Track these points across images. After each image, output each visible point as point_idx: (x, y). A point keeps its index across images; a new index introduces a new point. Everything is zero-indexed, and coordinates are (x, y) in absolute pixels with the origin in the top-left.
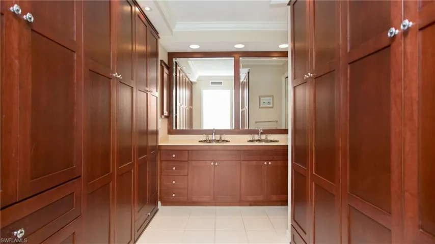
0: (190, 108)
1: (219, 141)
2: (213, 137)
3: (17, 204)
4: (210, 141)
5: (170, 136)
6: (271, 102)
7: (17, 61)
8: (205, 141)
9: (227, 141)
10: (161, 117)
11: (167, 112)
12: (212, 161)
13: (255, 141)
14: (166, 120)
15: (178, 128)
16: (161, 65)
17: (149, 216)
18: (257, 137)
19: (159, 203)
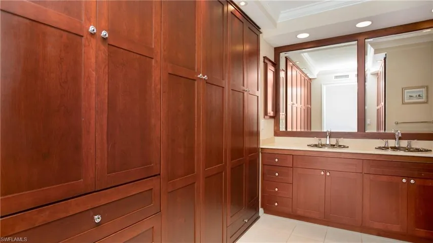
0: (308, 108)
1: (334, 145)
2: (327, 141)
3: (95, 193)
4: (323, 146)
5: (277, 138)
6: (424, 95)
7: (94, 73)
8: (316, 146)
9: (344, 147)
10: (264, 117)
11: (272, 112)
12: (323, 170)
13: (388, 148)
14: (272, 121)
15: (289, 129)
16: (264, 62)
17: (246, 223)
18: (392, 143)
19: (261, 210)
